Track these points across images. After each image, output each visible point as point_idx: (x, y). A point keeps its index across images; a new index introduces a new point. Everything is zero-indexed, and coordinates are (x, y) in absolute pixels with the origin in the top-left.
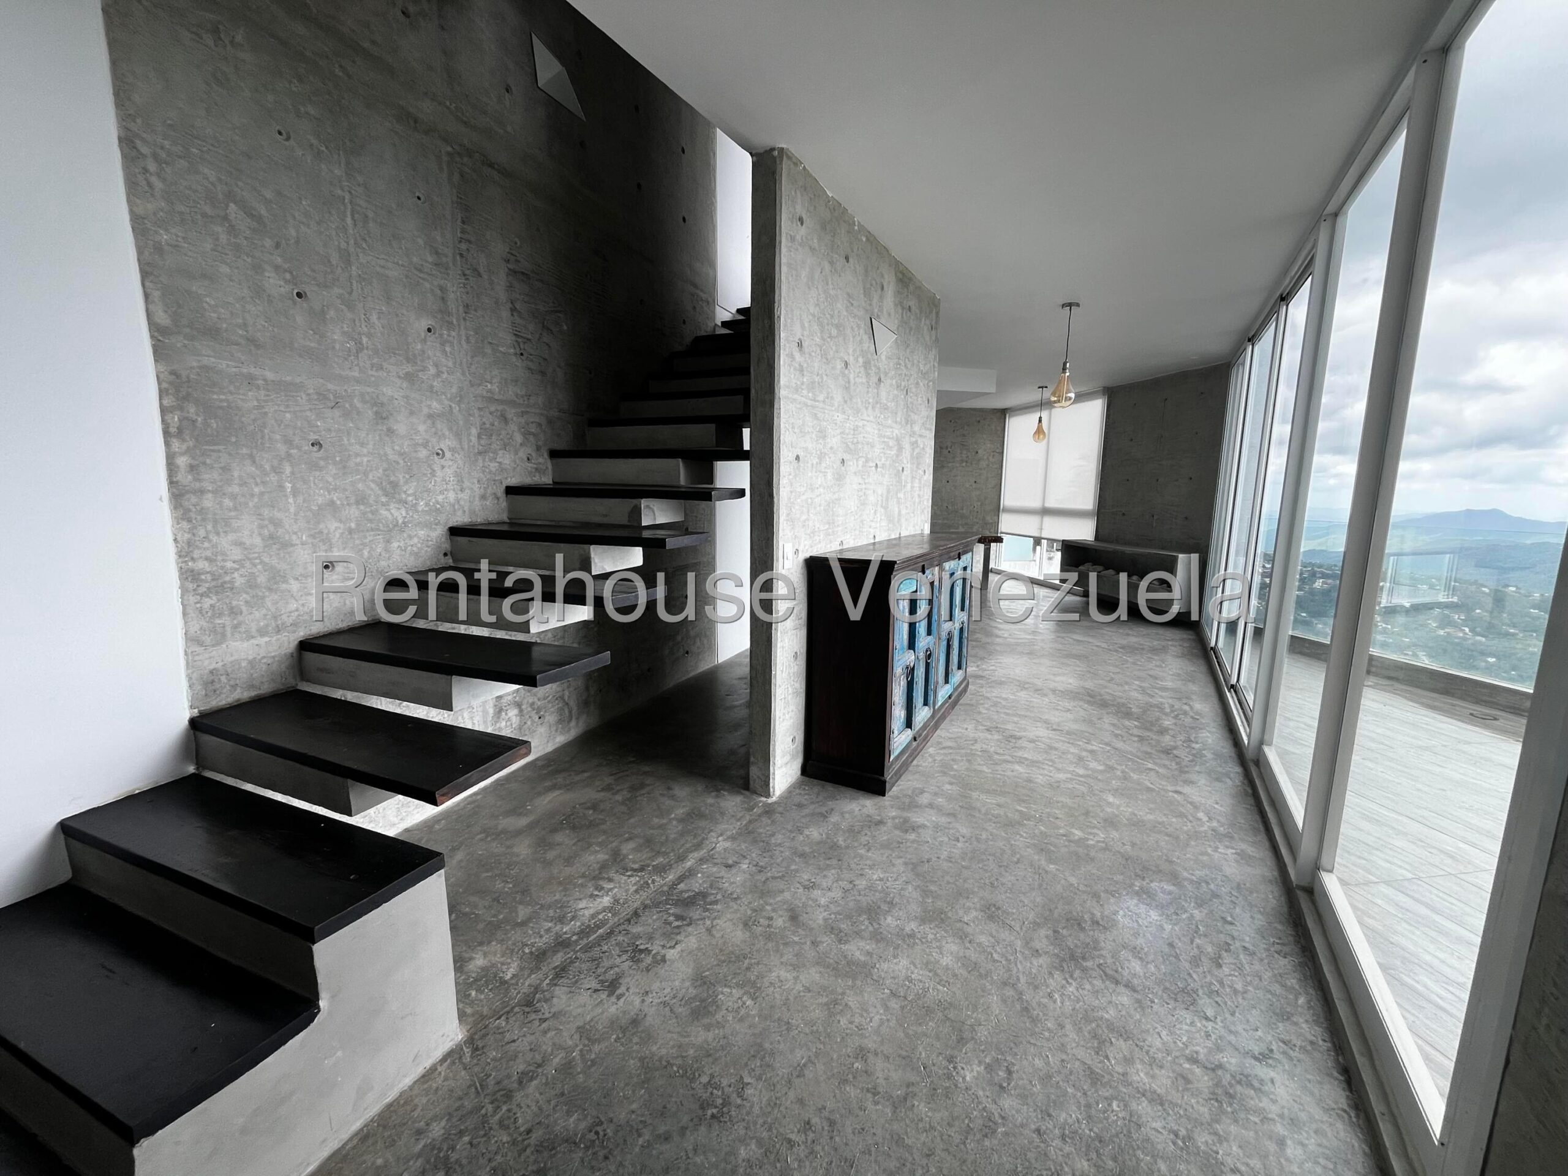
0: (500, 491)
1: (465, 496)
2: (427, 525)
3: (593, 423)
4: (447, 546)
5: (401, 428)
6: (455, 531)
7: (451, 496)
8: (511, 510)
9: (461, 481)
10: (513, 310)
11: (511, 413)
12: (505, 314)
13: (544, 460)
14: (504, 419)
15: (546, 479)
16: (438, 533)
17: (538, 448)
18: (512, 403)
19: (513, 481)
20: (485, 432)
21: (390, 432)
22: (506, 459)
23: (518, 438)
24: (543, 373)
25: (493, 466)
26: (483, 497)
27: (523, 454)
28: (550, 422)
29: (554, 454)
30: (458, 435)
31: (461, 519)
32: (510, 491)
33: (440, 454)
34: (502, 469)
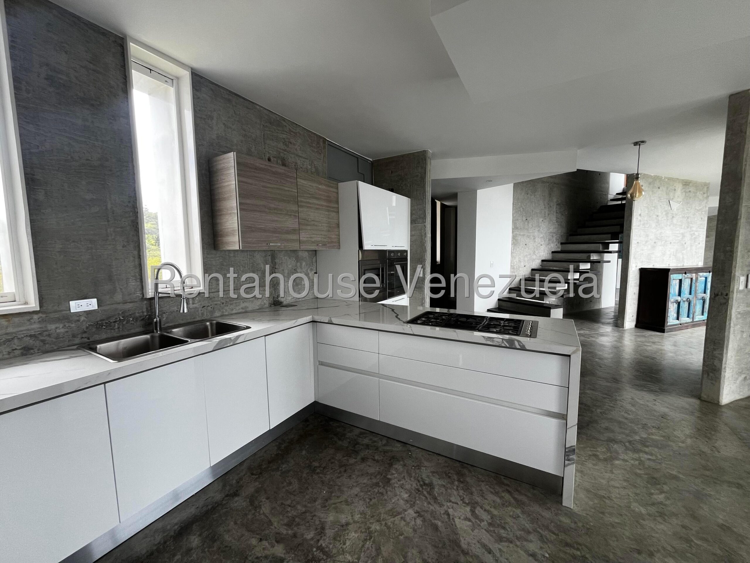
0: (551, 253)
1: (545, 253)
2: (538, 259)
3: (571, 235)
4: (541, 264)
5: (536, 240)
6: (543, 261)
7: (542, 253)
8: (552, 257)
9: (544, 250)
10: (557, 212)
11: (554, 235)
12: (555, 214)
13: (559, 245)
14: (553, 237)
15: (559, 250)
16: (540, 261)
17: (558, 242)
18: (554, 233)
19: (553, 250)
20: (549, 240)
21: (535, 241)
22: (552, 245)
23: (555, 240)
24: (561, 225)
25: (550, 247)
26: (548, 254)
27: (555, 244)
28: (561, 236)
29: (562, 244)
30: (545, 241)
31: (544, 258)
32: (553, 252)
33: (542, 245)
34: (551, 248)
